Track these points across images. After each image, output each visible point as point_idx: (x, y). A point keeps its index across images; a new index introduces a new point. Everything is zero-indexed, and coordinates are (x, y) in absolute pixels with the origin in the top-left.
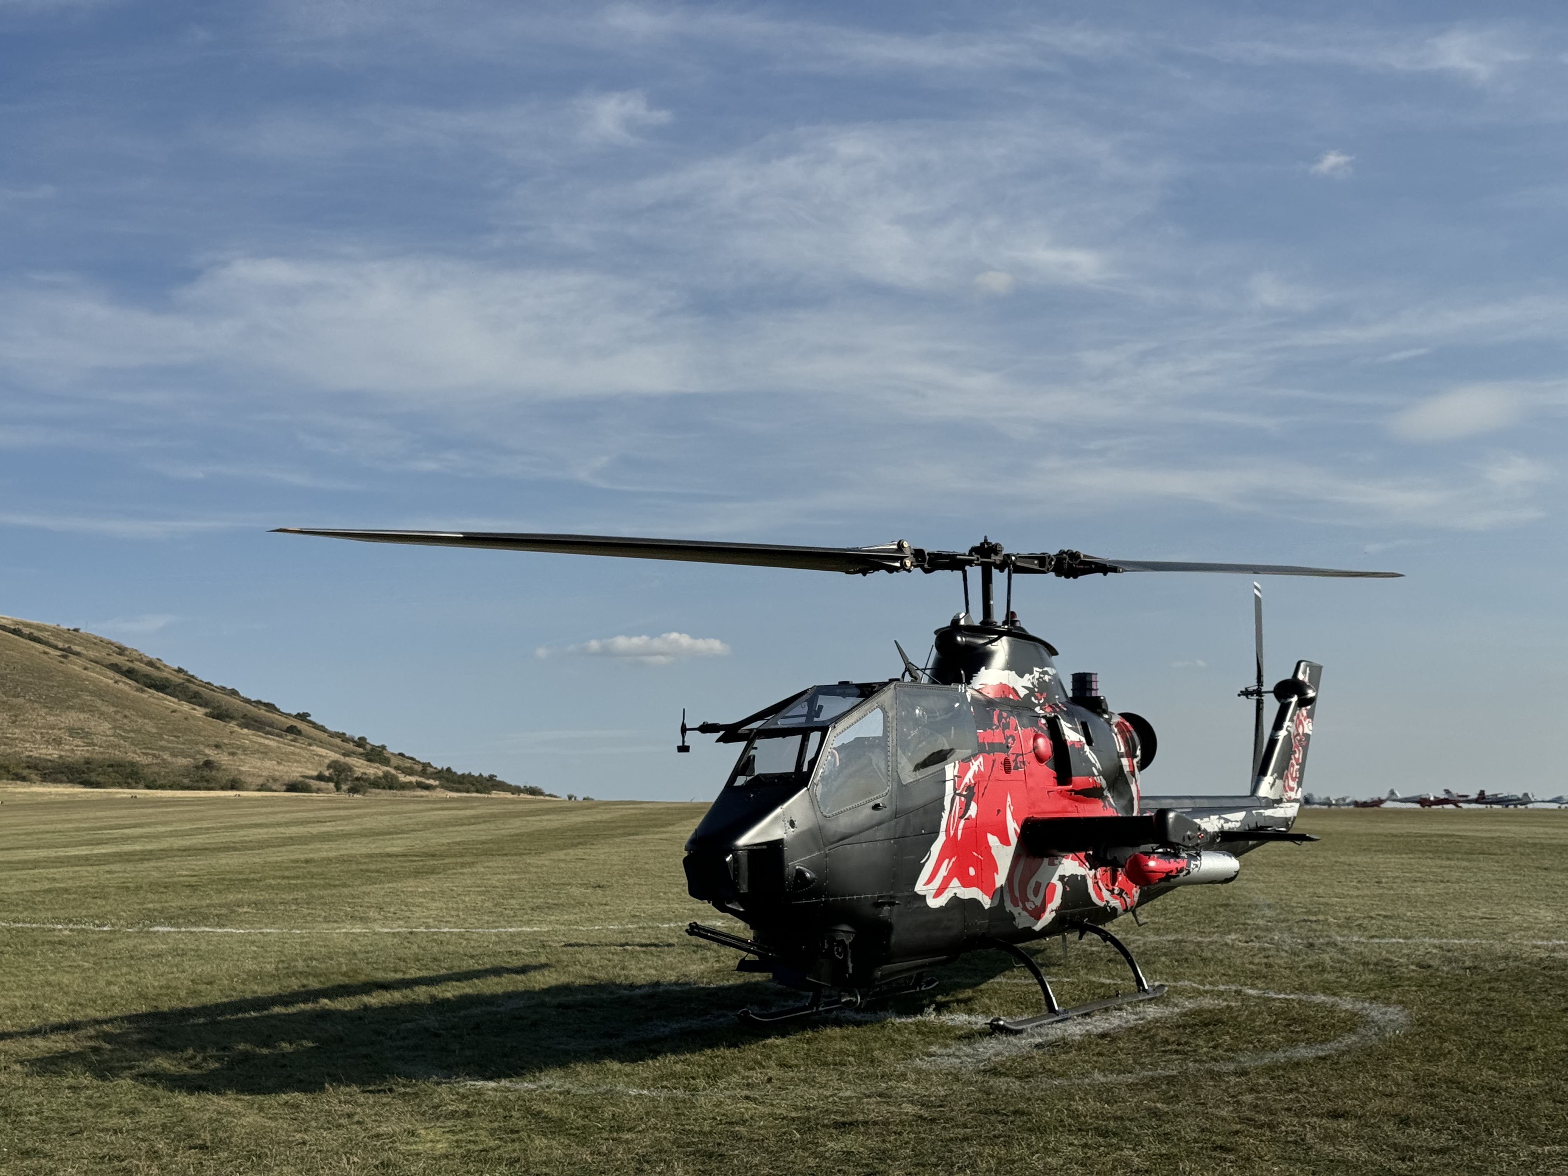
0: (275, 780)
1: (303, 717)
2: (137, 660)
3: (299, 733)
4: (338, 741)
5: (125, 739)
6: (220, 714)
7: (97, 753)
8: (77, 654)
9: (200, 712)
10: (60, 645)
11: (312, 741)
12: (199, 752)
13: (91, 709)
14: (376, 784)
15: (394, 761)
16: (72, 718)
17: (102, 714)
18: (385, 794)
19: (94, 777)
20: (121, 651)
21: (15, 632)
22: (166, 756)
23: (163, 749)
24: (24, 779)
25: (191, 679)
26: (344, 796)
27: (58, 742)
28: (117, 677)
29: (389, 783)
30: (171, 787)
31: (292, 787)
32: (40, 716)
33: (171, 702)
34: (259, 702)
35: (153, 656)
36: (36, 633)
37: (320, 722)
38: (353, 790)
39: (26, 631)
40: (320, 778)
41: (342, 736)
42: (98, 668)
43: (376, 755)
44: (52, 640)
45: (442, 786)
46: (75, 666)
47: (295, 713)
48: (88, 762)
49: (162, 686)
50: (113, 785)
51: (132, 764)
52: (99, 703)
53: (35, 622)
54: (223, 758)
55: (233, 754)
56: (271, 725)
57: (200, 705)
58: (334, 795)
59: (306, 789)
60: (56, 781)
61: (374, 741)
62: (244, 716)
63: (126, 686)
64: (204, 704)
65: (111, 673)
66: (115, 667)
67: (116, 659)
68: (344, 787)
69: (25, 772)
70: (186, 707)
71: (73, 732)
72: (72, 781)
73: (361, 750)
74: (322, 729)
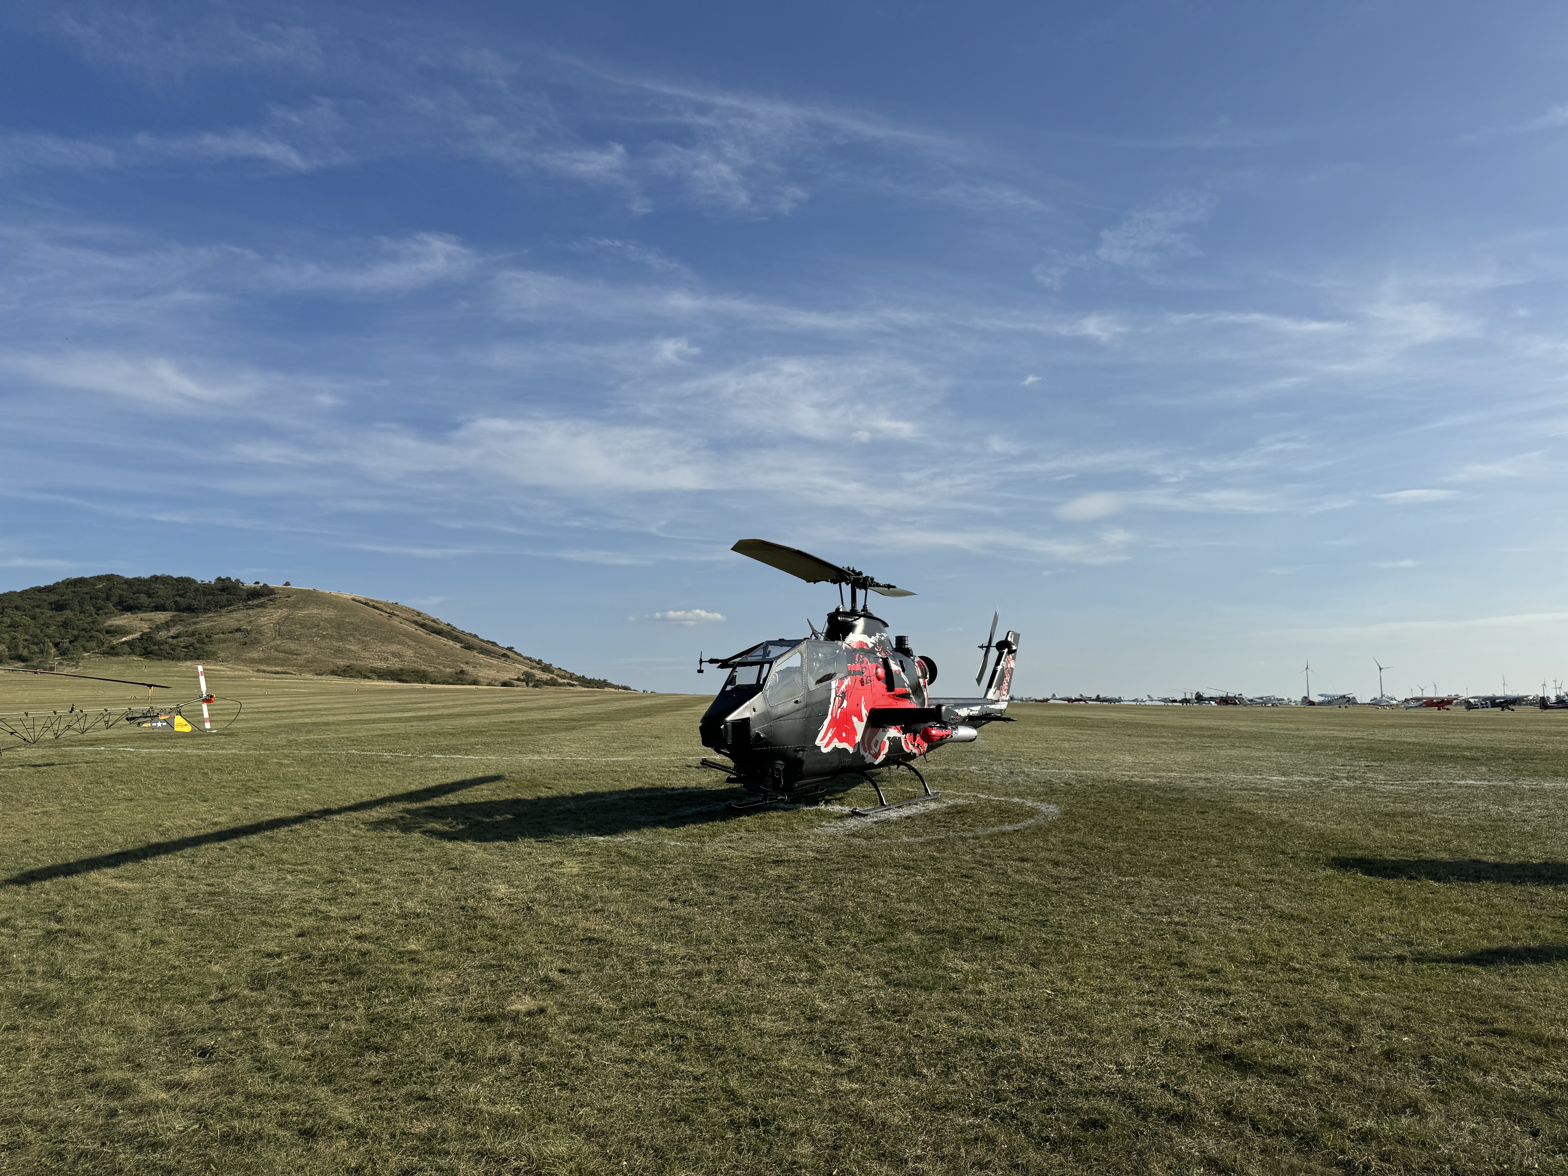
0: (496, 681)
1: (510, 649)
2: (427, 619)
3: (508, 657)
4: (528, 661)
5: (420, 658)
6: (468, 647)
7: (406, 665)
8: (397, 616)
9: (458, 646)
10: (388, 611)
11: (515, 661)
12: (457, 666)
13: (404, 644)
14: (546, 683)
15: (556, 672)
16: (394, 648)
17: (409, 646)
18: (552, 688)
19: (404, 678)
20: (419, 614)
21: (366, 604)
22: (441, 667)
23: (439, 664)
24: (369, 678)
25: (454, 629)
26: (530, 689)
27: (386, 659)
28: (417, 627)
29: (553, 683)
30: (443, 683)
31: (504, 684)
32: (378, 647)
33: (444, 640)
34: (488, 641)
35: (435, 617)
36: (376, 605)
37: (519, 651)
38: (535, 686)
39: (371, 603)
40: (519, 680)
41: (530, 659)
42: (407, 623)
43: (547, 668)
44: (384, 608)
45: (580, 685)
46: (396, 622)
47: (507, 647)
48: (401, 670)
49: (439, 632)
50: (414, 682)
51: (424, 671)
52: (407, 640)
53: (376, 599)
54: (469, 669)
55: (474, 667)
56: (494, 653)
58: (525, 689)
59: (511, 685)
60: (385, 679)
61: (546, 661)
62: (481, 648)
63: (421, 632)
64: (460, 641)
65: (413, 626)
66: (415, 622)
67: (416, 618)
68: (531, 684)
69: (370, 675)
70: (451, 643)
71: (393, 654)
72: (393, 679)
73: (539, 666)
74: (520, 655)
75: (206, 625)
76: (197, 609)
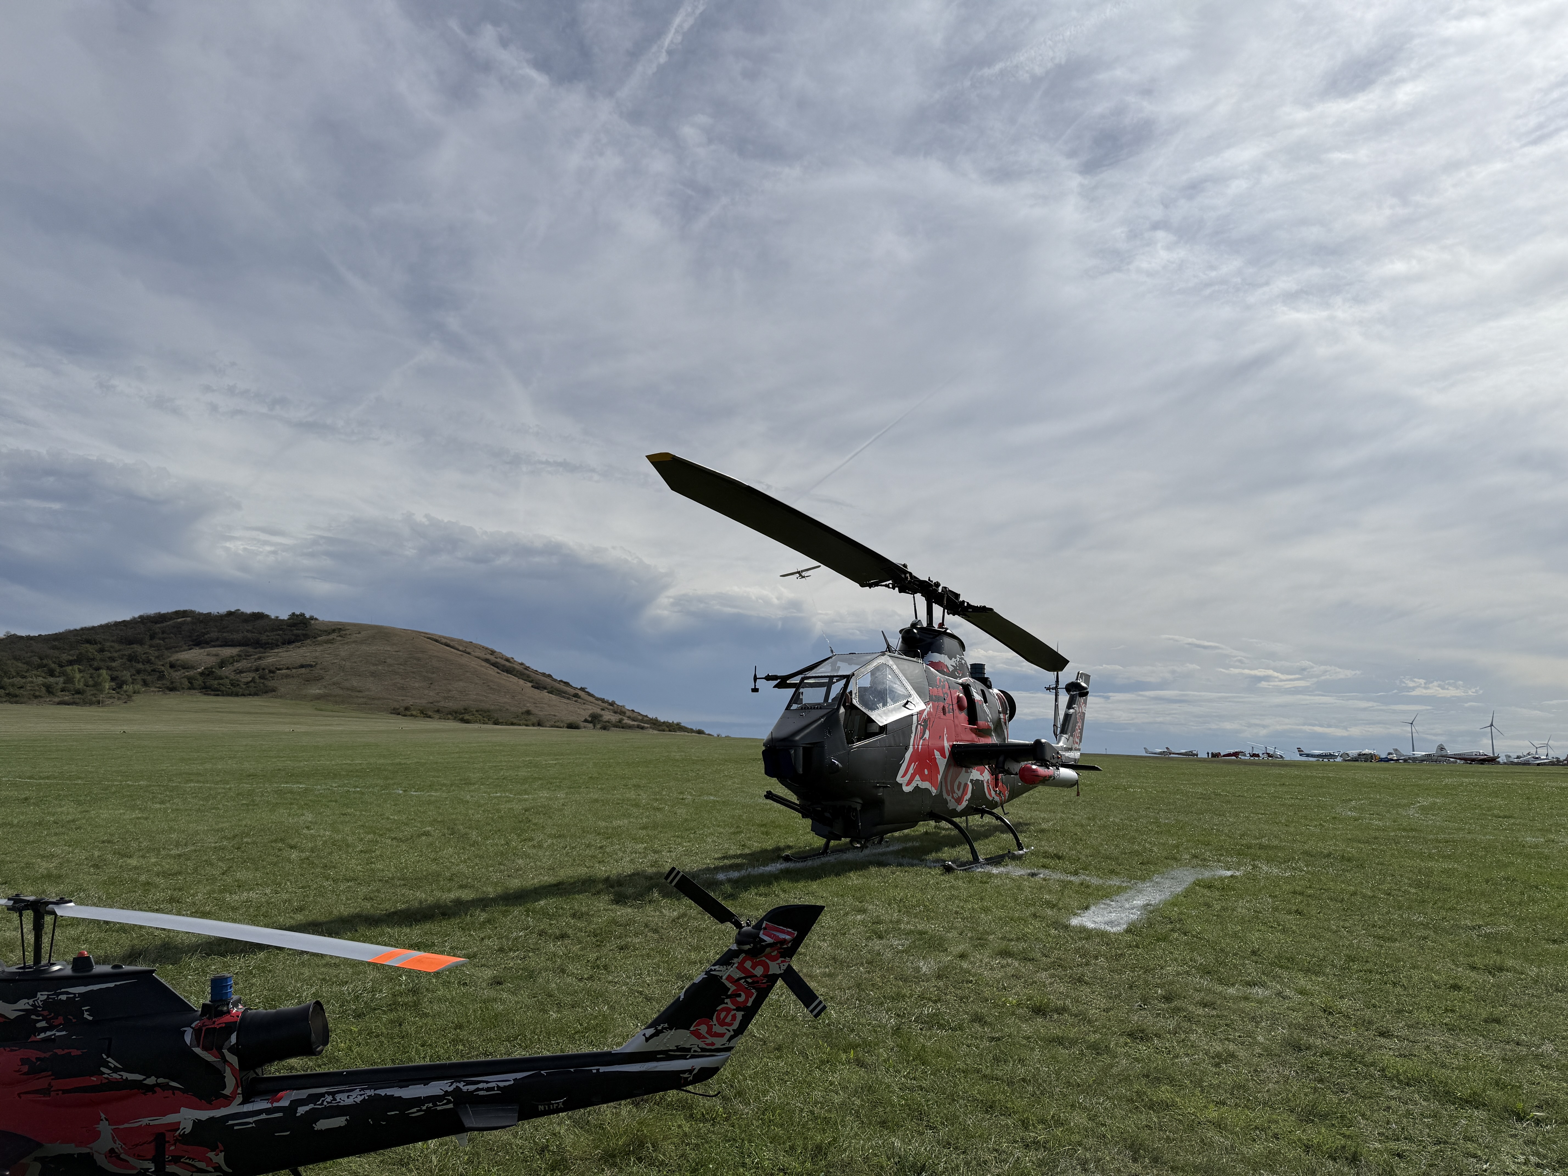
0: (561, 722)
1: (584, 690)
2: (500, 658)
3: (579, 697)
6: (539, 686)
7: (470, 704)
8: (469, 653)
9: (528, 685)
10: (461, 648)
12: (524, 706)
14: (614, 725)
17: (476, 684)
20: (493, 652)
25: (527, 668)
26: (597, 731)
27: (451, 698)
28: (488, 665)
29: (620, 725)
30: (507, 724)
31: (569, 726)
32: (444, 684)
33: (514, 679)
34: (561, 681)
37: (592, 693)
38: (602, 728)
40: (586, 721)
41: (603, 701)
42: (478, 661)
43: (618, 710)
45: (651, 728)
46: (465, 659)
47: (579, 687)
48: (466, 710)
50: (476, 722)
51: (488, 711)
52: (475, 678)
53: (449, 636)
54: (535, 709)
55: (541, 707)
57: (530, 682)
58: (591, 730)
59: (577, 727)
60: (447, 719)
61: (620, 703)
62: (552, 688)
63: (491, 670)
65: (484, 663)
66: (487, 661)
67: (489, 657)
68: (598, 726)
71: (459, 693)
72: (455, 720)
73: (611, 707)
74: (593, 696)
76: (265, 644)
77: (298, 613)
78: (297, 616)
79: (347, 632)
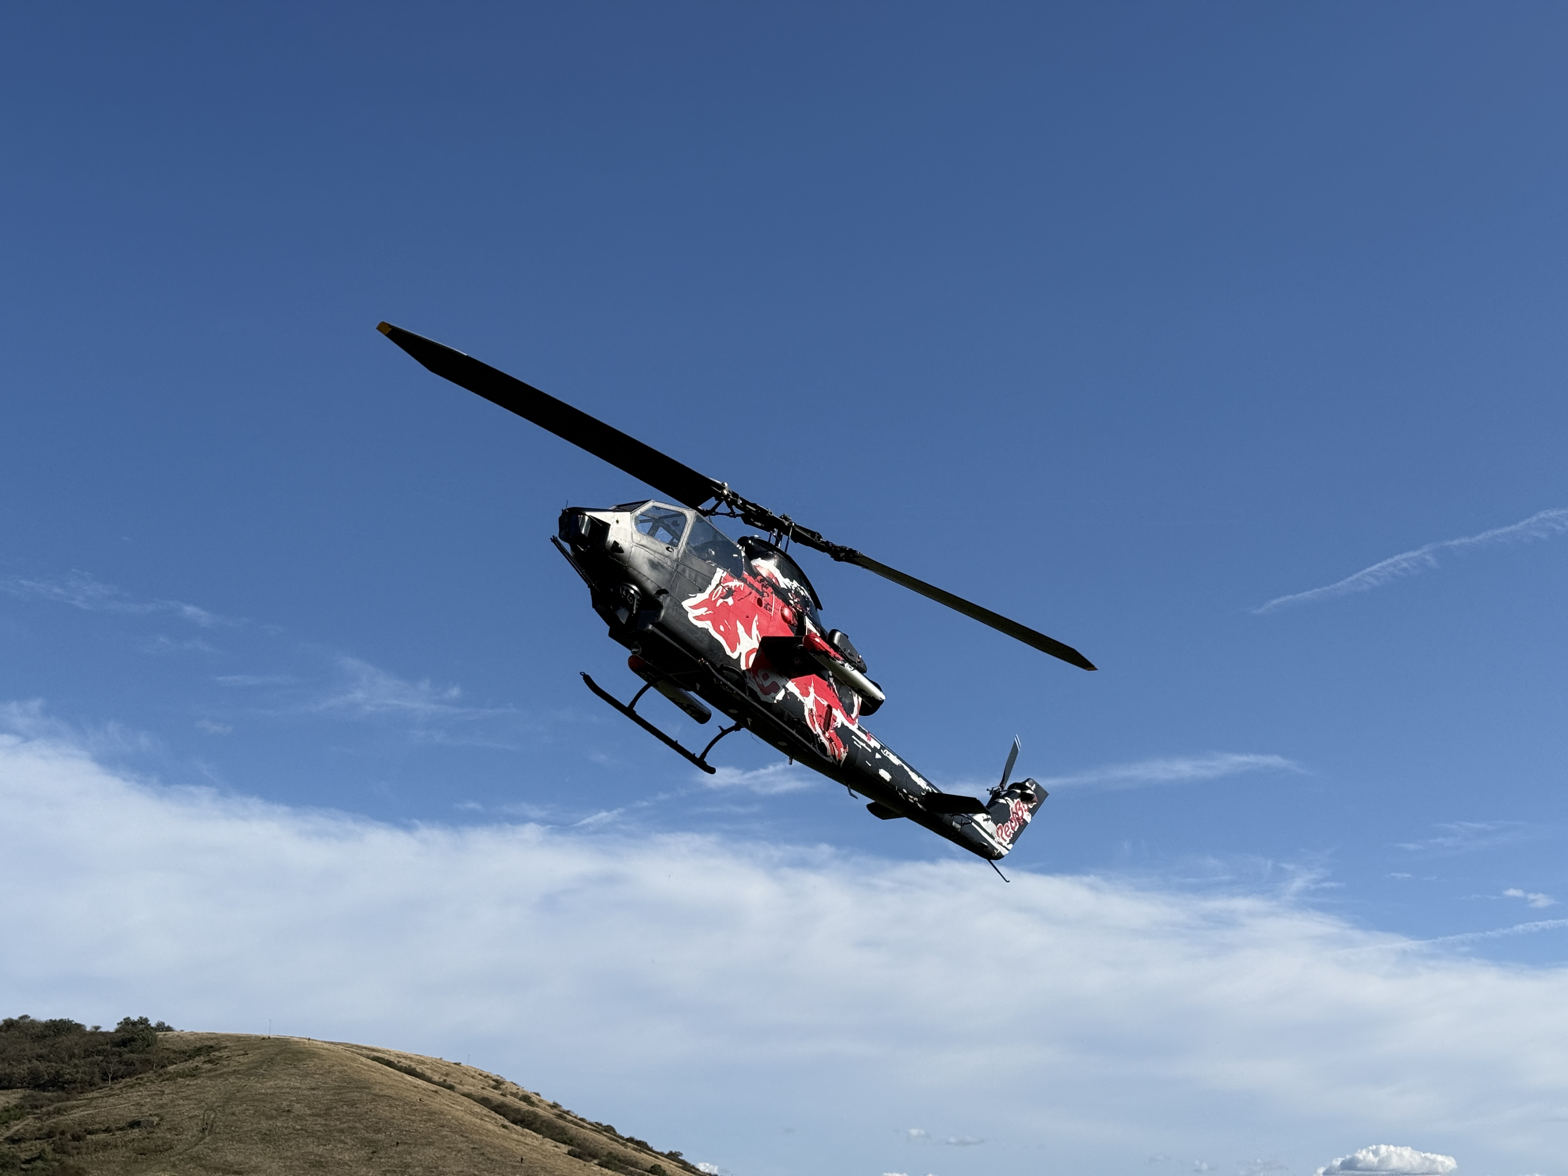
1: (673, 1156)
3: (663, 1173)
6: (582, 1153)
8: (450, 1087)
9: (561, 1149)
13: (450, 1147)
16: (428, 1155)
17: (460, 1151)
21: (389, 1064)
25: (563, 1115)
28: (485, 1111)
33: (533, 1139)
34: (631, 1140)
35: (531, 1090)
36: (414, 1066)
37: (690, 1162)
39: (403, 1063)
42: (467, 1101)
44: (428, 1073)
46: (443, 1100)
49: (528, 1122)
52: (458, 1139)
53: (416, 1054)
56: (633, 1165)
57: (565, 1143)
62: (607, 1155)
63: (490, 1121)
64: (569, 1140)
65: (479, 1108)
66: (484, 1101)
67: (490, 1093)
70: (549, 1144)
74: (692, 1170)
75: (77, 1114)
76: (69, 1082)
77: (135, 1018)
78: (134, 1024)
79: (225, 1053)
